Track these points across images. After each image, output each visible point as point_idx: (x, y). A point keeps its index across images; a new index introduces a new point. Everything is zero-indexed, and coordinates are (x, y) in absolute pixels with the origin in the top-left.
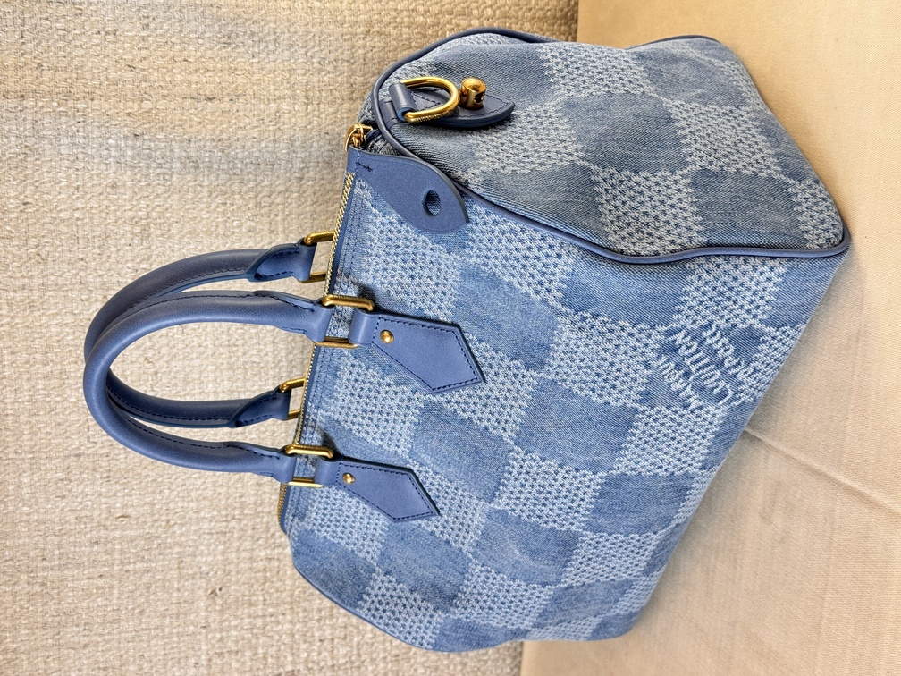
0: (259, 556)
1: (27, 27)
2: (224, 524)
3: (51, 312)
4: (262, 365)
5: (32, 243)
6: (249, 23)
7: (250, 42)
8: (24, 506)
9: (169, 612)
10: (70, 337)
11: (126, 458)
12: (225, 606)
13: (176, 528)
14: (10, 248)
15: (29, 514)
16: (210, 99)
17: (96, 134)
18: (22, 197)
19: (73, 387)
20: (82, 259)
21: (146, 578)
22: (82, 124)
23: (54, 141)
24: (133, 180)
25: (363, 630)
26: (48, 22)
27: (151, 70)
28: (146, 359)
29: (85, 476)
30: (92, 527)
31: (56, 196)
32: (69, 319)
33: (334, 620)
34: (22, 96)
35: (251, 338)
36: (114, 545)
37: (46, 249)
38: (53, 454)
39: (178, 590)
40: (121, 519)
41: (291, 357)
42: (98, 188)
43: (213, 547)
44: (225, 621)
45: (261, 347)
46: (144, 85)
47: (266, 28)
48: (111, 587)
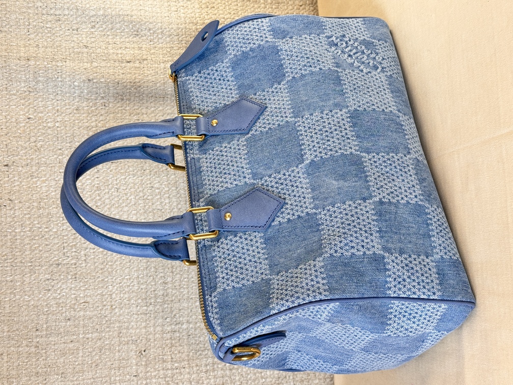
0: (167, 330)
1: (31, 26)
2: (145, 308)
3: (43, 179)
4: (163, 211)
5: (33, 139)
6: (147, 23)
7: (149, 33)
8: (25, 295)
9: (114, 366)
10: (53, 194)
11: (86, 266)
12: (148, 362)
13: (117, 310)
14: (20, 143)
15: (29, 301)
16: (128, 62)
17: (68, 79)
18: (27, 115)
19: (55, 223)
20: (60, 150)
21: (99, 343)
22: (60, 74)
23: (45, 84)
24: (88, 106)
25: (234, 379)
26: (42, 24)
27: (96, 48)
28: (97, 206)
29: (62, 277)
30: (66, 309)
31: (46, 114)
32: (53, 183)
33: (216, 372)
34: (28, 59)
35: (156, 195)
36: (79, 321)
37: (40, 143)
38: (43, 263)
39: (119, 351)
40: (84, 304)
41: (180, 206)
42: (68, 110)
43: (139, 323)
44: (148, 372)
45: (163, 200)
46: (93, 55)
47: (157, 26)
48: (78, 349)
